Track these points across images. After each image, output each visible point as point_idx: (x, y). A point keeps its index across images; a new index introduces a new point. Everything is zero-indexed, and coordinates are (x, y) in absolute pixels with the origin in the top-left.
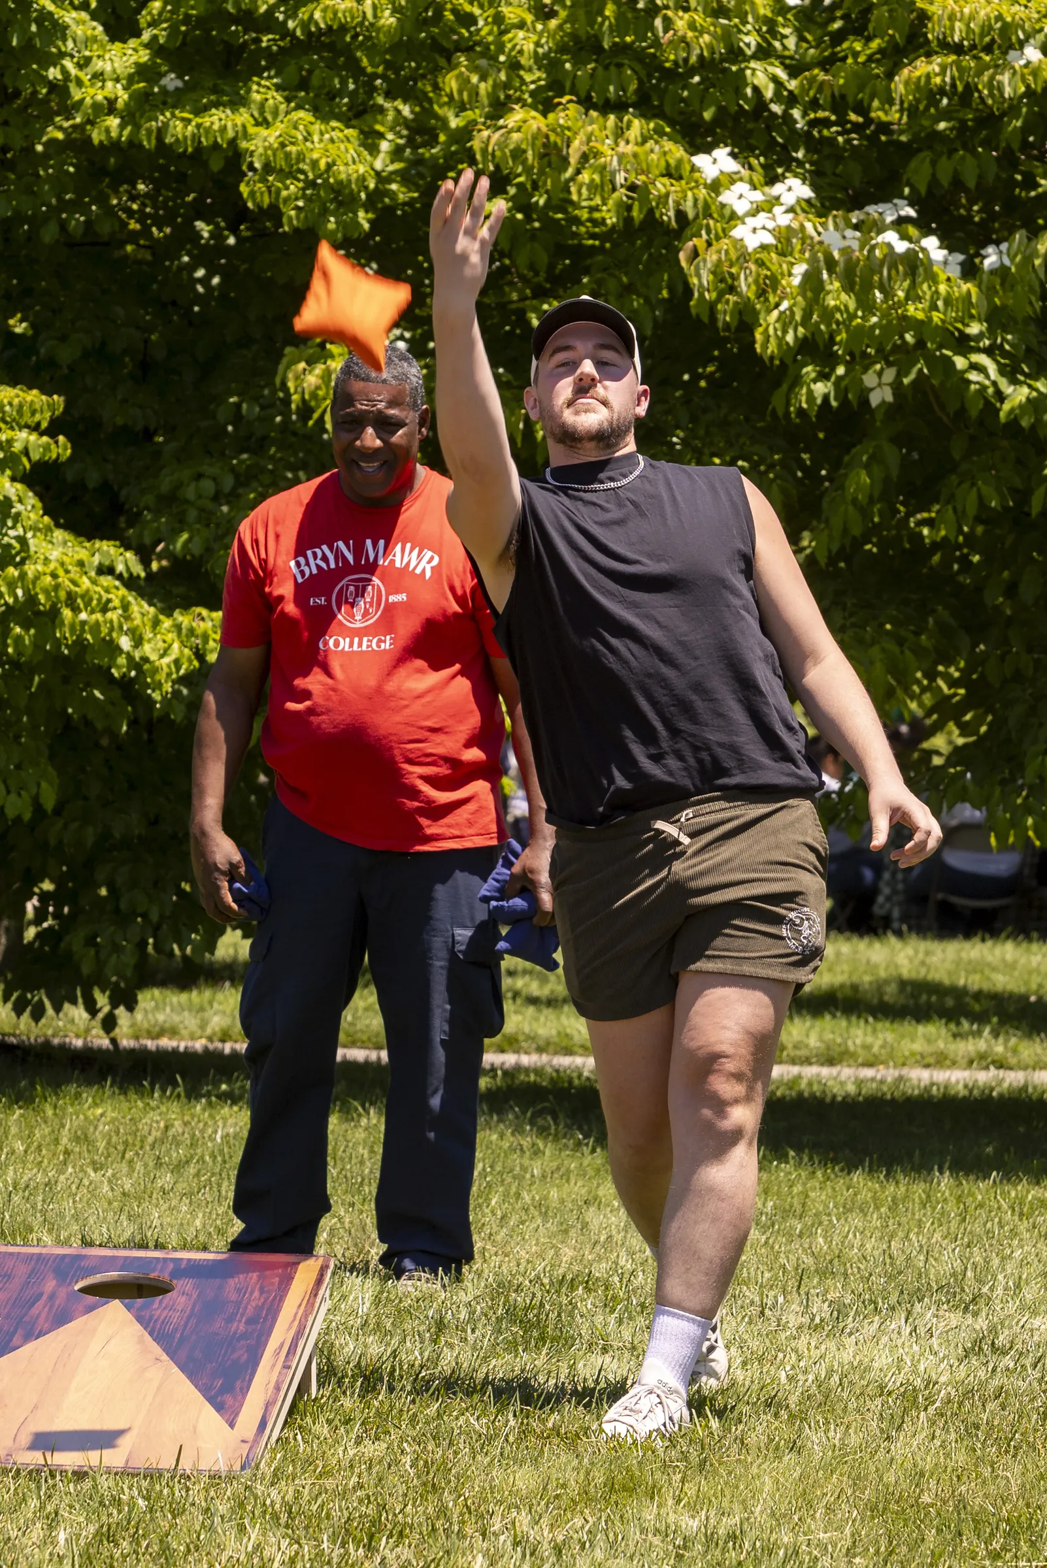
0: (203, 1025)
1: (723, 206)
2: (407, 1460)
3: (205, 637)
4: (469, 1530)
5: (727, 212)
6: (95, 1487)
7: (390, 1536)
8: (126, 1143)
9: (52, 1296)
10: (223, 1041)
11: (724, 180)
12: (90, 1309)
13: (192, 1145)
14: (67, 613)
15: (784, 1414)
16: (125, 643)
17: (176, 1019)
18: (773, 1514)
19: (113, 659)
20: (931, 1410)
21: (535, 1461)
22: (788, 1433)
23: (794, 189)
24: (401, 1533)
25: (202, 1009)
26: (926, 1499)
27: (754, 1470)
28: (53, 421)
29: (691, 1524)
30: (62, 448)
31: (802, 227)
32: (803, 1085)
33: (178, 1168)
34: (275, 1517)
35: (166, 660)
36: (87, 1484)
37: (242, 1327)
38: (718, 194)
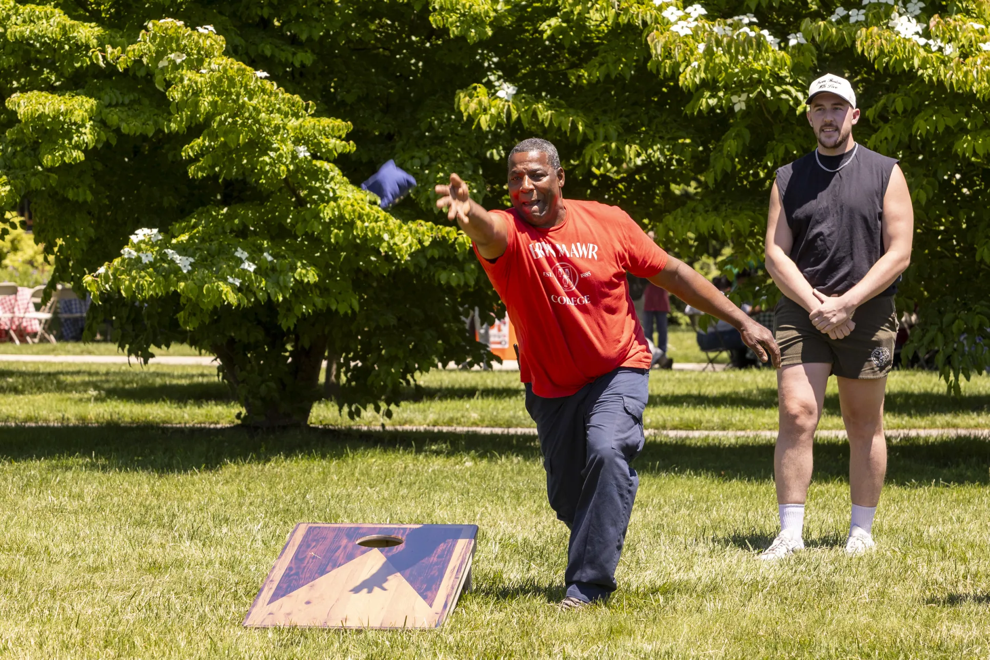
0: (425, 419)
1: (664, 18)
2: (515, 621)
3: (423, 234)
4: (543, 653)
5: (666, 21)
6: (366, 637)
7: (506, 655)
8: (386, 476)
9: (345, 547)
10: (434, 426)
11: (664, 6)
12: (364, 552)
13: (417, 475)
14: (359, 223)
15: (694, 595)
16: (386, 237)
17: (412, 416)
18: (688, 642)
19: (380, 244)
20: (765, 591)
21: (575, 620)
22: (696, 603)
23: (697, 10)
24: (510, 655)
25: (424, 411)
26: (761, 633)
27: (679, 621)
28: (347, 135)
29: (648, 647)
30: (351, 147)
31: (704, 26)
32: (710, 440)
33: (411, 485)
34: (451, 648)
35: (405, 245)
36: (363, 635)
37: (435, 559)
38: (661, 12)
